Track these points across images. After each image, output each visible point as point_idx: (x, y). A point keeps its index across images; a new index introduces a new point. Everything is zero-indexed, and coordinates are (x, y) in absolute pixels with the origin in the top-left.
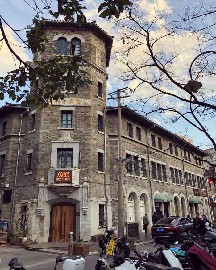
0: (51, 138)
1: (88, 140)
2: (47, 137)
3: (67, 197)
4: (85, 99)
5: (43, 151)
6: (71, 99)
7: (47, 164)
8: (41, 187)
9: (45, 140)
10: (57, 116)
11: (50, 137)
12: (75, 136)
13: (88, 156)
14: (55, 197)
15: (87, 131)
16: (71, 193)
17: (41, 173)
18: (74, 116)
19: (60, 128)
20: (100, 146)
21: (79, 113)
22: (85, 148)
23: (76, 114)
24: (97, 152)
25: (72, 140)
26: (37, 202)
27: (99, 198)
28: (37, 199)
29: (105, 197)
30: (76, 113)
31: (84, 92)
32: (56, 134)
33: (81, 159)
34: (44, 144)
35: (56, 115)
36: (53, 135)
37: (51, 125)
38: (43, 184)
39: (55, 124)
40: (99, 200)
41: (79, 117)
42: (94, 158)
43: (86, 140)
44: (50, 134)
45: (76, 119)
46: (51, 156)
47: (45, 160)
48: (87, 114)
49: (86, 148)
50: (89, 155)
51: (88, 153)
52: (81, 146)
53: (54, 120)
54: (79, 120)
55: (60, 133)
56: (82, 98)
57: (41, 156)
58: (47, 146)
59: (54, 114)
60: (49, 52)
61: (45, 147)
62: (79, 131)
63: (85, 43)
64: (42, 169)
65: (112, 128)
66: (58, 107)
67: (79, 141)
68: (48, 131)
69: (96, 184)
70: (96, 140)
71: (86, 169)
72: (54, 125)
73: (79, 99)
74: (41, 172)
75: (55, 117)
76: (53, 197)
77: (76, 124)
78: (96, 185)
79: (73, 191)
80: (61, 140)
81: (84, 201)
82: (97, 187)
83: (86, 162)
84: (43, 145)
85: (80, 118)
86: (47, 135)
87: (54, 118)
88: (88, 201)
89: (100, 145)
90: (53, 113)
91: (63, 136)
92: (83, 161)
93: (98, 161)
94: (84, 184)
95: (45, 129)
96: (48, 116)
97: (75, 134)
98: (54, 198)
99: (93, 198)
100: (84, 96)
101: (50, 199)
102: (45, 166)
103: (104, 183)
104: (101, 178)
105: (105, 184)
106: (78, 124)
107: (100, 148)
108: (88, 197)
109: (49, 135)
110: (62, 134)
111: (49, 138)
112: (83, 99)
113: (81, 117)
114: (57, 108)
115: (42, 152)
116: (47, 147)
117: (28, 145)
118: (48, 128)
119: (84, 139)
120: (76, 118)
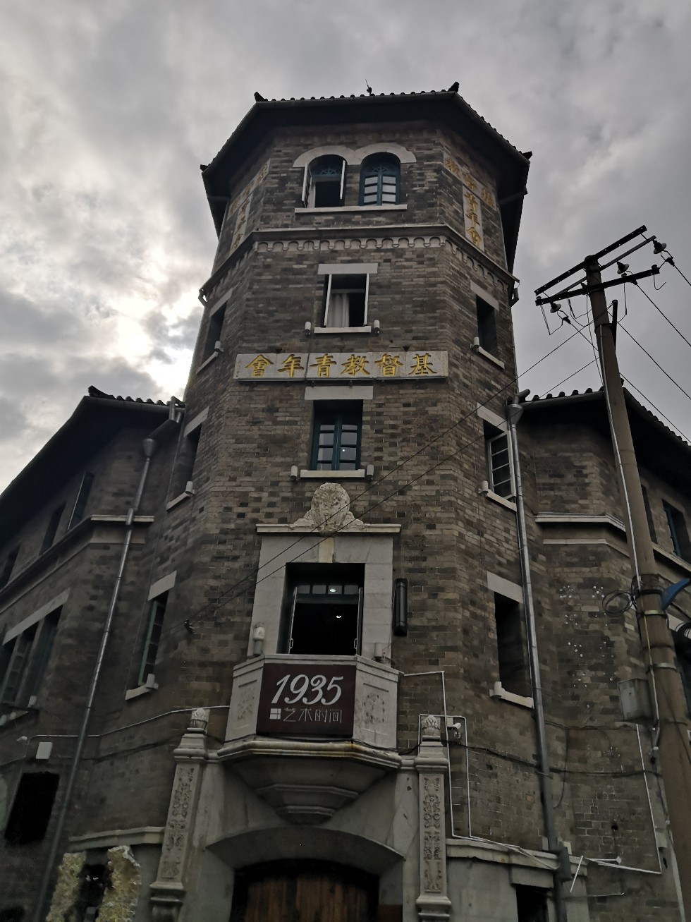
0: (260, 516)
1: (438, 526)
2: (241, 510)
3: (330, 826)
4: (423, 353)
5: (217, 577)
6: (356, 355)
7: (230, 636)
8: (189, 758)
9: (232, 526)
10: (295, 423)
11: (257, 510)
12: (374, 505)
13: (440, 604)
14: (258, 821)
15: (430, 483)
16: (349, 802)
17: (195, 685)
18: (372, 424)
19: (305, 473)
20: (500, 564)
21: (396, 409)
22: (424, 564)
23: (379, 414)
24: (486, 590)
25: (357, 525)
26: (159, 846)
27: (514, 848)
28: (158, 829)
29: (545, 847)
30: (380, 410)
31: (414, 328)
32: (285, 499)
33: (402, 618)
34: (223, 542)
35: (287, 419)
36: (271, 505)
37: (264, 459)
38: (201, 743)
39: (282, 456)
40: (515, 860)
41: (394, 427)
42: (474, 615)
43: (431, 527)
44: (259, 499)
45: (379, 435)
46: (252, 601)
47: (223, 620)
48: (432, 411)
49: (430, 563)
50: (447, 601)
51: (442, 589)
52: (404, 553)
53: (280, 442)
54: (393, 436)
55: (304, 493)
56: (406, 349)
57: (205, 600)
58: (237, 553)
59: (281, 416)
60: (274, 205)
61: (228, 559)
62: (395, 483)
63: (416, 165)
64: (203, 665)
65: (552, 489)
66: (297, 387)
67: (394, 528)
68: (247, 485)
69: (493, 760)
70: (481, 534)
71: (433, 671)
72: (279, 459)
73: (393, 355)
74: (198, 678)
75: (286, 427)
76: (247, 822)
77: (377, 454)
78: (490, 767)
79: (361, 793)
80: (304, 523)
81: (428, 857)
82: (496, 776)
83: (434, 635)
84: (222, 547)
85: (398, 431)
86: (244, 505)
87: (279, 430)
88: (449, 859)
89: (500, 559)
90: (277, 410)
91: (317, 505)
92: (415, 628)
93: (493, 636)
94: (422, 752)
95: (233, 479)
96: (255, 422)
97: (374, 498)
98: (253, 825)
99: (480, 842)
100: (414, 342)
101: (234, 830)
102: (218, 646)
103: (532, 761)
104: (514, 732)
105: (539, 767)
106: (391, 455)
107: (500, 574)
108: (448, 835)
109: (253, 505)
110: (310, 499)
111: (250, 515)
112: (411, 355)
113: (404, 427)
114: (295, 393)
115: (213, 583)
116: (235, 558)
117: (158, 559)
118: (249, 474)
119: (417, 520)
120: (378, 432)
